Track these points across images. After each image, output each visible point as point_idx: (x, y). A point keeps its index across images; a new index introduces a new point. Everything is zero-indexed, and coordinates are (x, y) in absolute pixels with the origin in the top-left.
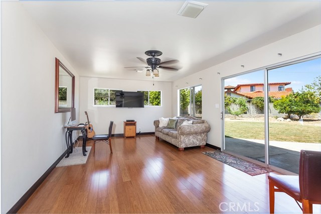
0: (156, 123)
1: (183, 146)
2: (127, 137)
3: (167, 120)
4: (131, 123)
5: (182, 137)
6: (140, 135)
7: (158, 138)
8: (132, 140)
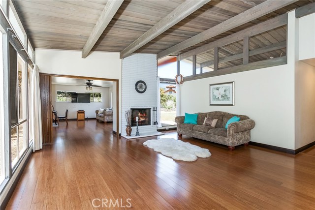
0: (97, 112)
1: (106, 121)
2: (79, 120)
3: (103, 110)
4: (81, 112)
5: (105, 117)
6: (87, 119)
7: (98, 120)
8: (82, 122)
